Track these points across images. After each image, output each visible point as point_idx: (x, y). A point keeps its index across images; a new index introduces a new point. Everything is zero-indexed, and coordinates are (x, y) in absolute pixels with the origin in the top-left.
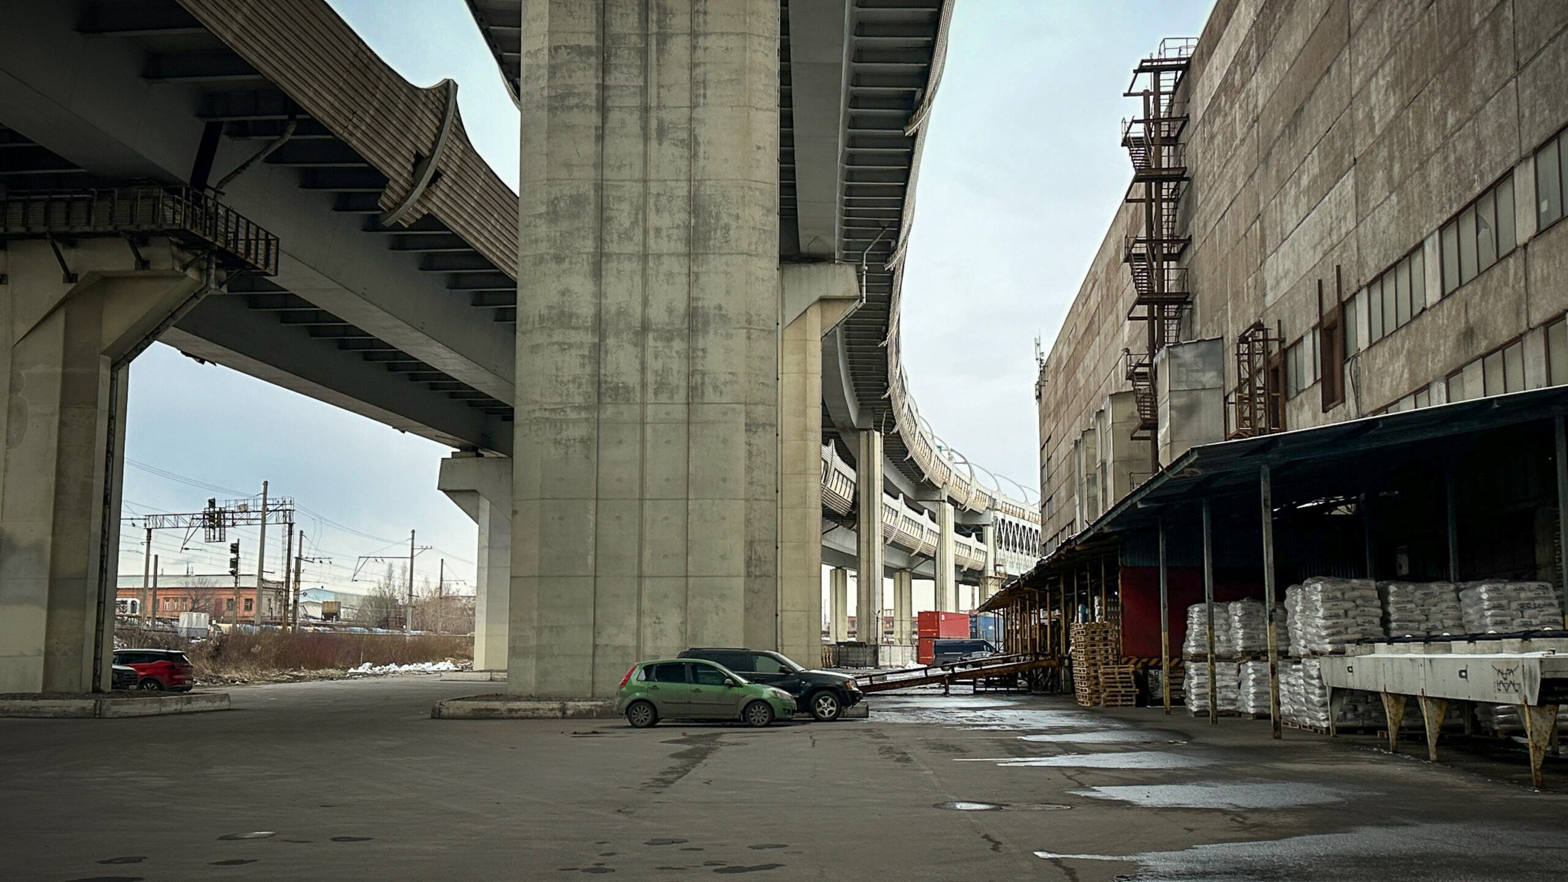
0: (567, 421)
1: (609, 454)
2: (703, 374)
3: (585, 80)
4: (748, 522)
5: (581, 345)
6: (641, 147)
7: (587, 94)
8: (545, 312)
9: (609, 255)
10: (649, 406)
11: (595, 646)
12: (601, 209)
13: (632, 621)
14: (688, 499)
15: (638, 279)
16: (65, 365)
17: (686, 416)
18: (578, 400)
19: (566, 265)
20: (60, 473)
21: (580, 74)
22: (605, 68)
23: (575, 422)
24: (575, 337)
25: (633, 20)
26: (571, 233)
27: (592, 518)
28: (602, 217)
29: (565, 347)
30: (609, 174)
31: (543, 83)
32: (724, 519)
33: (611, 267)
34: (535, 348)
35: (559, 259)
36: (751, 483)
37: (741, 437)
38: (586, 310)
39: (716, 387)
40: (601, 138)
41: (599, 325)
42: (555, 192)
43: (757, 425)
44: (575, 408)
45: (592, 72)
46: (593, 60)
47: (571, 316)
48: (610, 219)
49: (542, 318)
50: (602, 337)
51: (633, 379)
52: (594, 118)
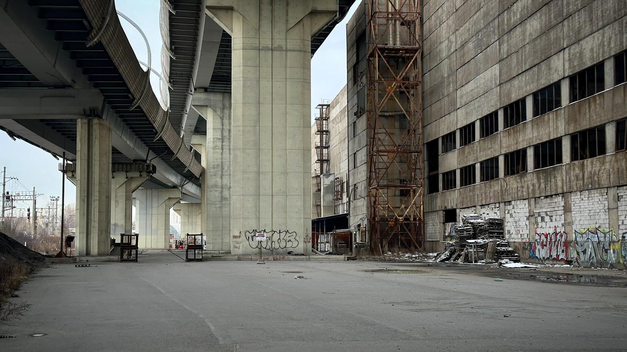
0: (217, 204)
1: (224, 209)
3: (219, 144)
5: (219, 191)
6: (229, 156)
7: (220, 146)
8: (213, 185)
9: (223, 175)
11: (222, 242)
12: (222, 167)
13: (228, 238)
15: (229, 179)
16: (126, 193)
18: (219, 200)
19: (216, 177)
20: (126, 212)
21: (218, 143)
22: (223, 142)
23: (218, 204)
24: (218, 189)
25: (227, 133)
26: (217, 171)
27: (221, 220)
29: (216, 191)
30: (223, 160)
31: (212, 144)
33: (224, 177)
34: (211, 191)
35: (215, 175)
38: (220, 185)
40: (222, 154)
41: (222, 187)
42: (214, 164)
44: (218, 202)
45: (220, 143)
46: (221, 140)
47: (217, 185)
48: (224, 168)
49: (212, 186)
50: (223, 189)
51: (228, 197)
52: (221, 151)
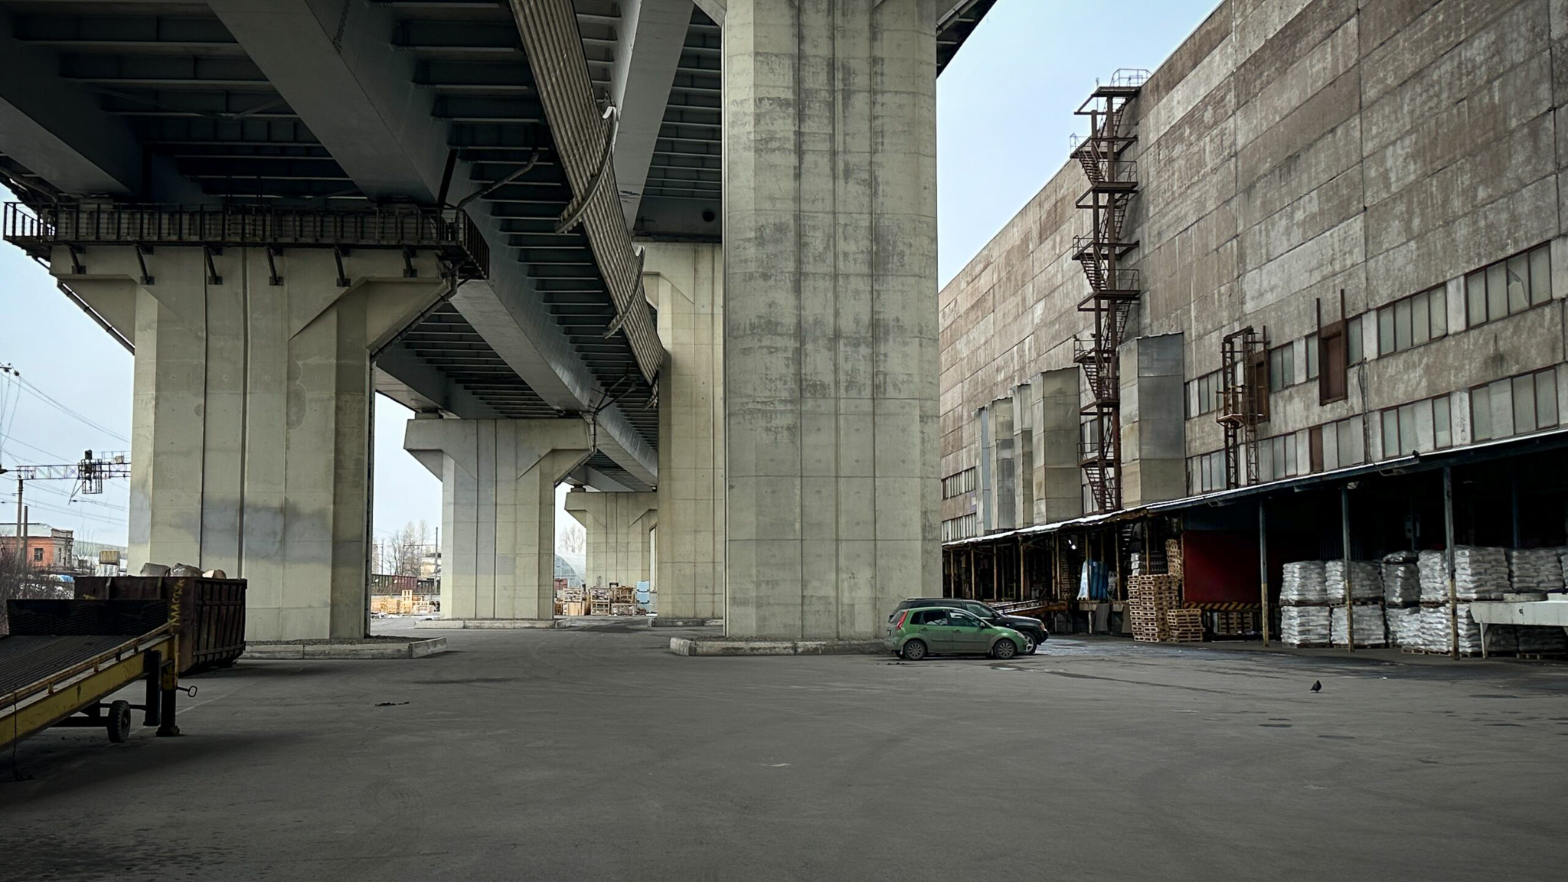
0: (776, 412)
1: (809, 439)
2: (885, 375)
3: (784, 127)
4: (923, 496)
5: (786, 349)
6: (831, 184)
7: (787, 139)
8: (755, 321)
9: (807, 274)
10: (842, 401)
11: (803, 597)
12: (799, 235)
13: (832, 576)
14: (874, 477)
15: (830, 295)
16: (338, 358)
17: (871, 409)
18: (785, 395)
19: (772, 282)
21: (780, 121)
22: (800, 117)
23: (782, 412)
24: (780, 342)
25: (823, 77)
26: (776, 256)
27: (798, 492)
28: (801, 244)
29: (772, 350)
30: (805, 206)
31: (750, 128)
32: (904, 493)
33: (808, 285)
34: (746, 351)
35: (766, 277)
36: (924, 465)
37: (916, 427)
38: (789, 320)
39: (895, 386)
40: (798, 176)
41: (800, 333)
42: (762, 220)
43: (928, 417)
44: (785, 401)
45: (790, 121)
46: (791, 110)
47: (777, 324)
48: (806, 244)
49: (752, 326)
50: (803, 343)
51: (828, 379)
52: (793, 160)
